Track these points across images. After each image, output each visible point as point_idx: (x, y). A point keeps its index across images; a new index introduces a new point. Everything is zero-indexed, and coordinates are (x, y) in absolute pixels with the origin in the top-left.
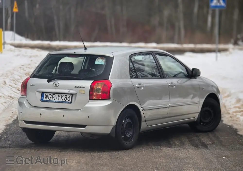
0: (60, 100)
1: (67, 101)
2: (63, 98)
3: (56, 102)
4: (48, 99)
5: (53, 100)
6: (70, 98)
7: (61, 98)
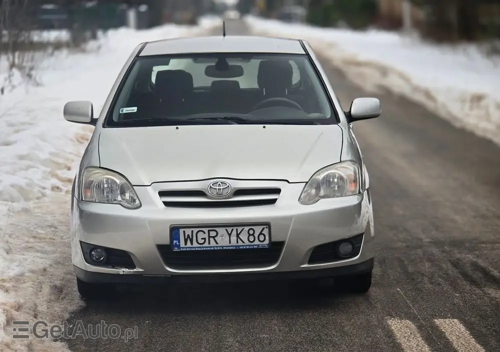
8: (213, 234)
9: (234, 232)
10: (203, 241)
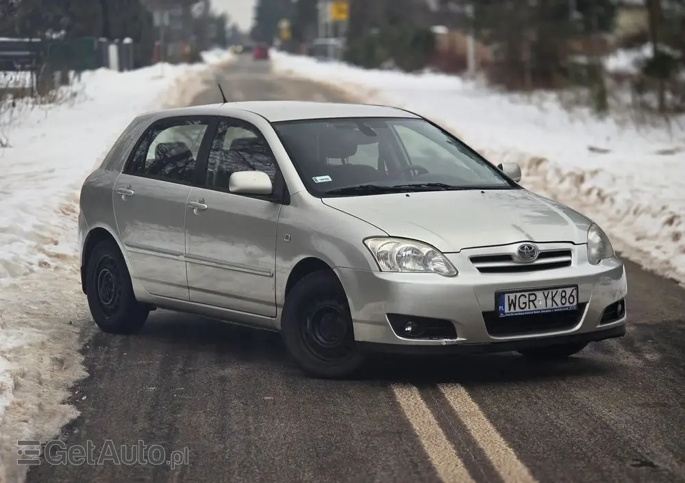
8: (532, 298)
9: (550, 296)
10: (524, 306)
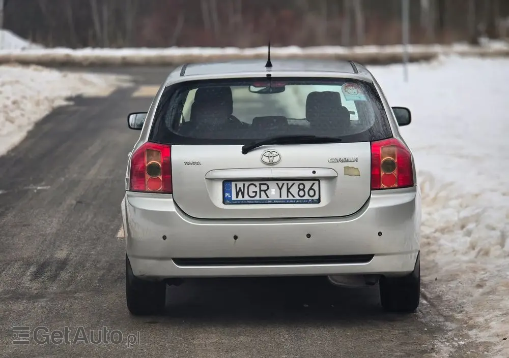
0: (284, 197)
1: (306, 197)
2: (294, 190)
3: (273, 202)
4: (247, 198)
5: (264, 197)
6: (313, 189)
7: (288, 191)
